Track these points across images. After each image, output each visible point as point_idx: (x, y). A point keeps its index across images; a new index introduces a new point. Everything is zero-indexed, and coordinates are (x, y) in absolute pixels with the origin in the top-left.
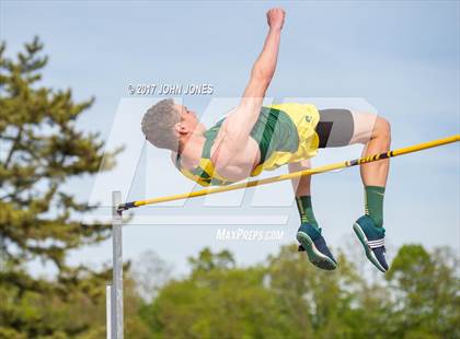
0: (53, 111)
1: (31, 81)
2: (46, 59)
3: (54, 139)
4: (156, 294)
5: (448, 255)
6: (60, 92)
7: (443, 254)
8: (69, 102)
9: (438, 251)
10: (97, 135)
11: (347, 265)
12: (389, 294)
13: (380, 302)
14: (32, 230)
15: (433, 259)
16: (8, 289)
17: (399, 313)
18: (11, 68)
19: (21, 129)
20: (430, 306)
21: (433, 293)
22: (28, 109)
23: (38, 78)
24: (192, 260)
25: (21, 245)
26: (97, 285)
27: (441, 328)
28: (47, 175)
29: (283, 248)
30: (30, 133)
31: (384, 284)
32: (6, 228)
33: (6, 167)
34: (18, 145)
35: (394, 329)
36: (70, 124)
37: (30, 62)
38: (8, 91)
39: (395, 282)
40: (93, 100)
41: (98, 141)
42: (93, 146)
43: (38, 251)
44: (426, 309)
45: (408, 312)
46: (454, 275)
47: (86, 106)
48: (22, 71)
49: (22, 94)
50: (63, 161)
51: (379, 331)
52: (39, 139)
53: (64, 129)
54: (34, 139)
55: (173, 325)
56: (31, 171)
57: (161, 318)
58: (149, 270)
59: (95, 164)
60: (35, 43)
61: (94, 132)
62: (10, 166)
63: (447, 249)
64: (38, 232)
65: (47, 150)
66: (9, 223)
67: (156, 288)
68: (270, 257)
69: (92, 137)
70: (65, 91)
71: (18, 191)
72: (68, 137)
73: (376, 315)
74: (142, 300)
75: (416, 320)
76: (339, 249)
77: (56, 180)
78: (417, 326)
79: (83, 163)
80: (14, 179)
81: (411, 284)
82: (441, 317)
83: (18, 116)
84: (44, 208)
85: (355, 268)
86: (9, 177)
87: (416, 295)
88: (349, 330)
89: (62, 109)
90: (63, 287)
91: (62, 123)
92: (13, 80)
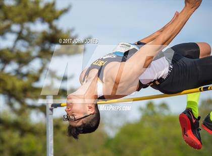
3: (44, 33)
10: (73, 30)
14: (29, 94)
16: (13, 132)
19: (22, 27)
25: (22, 103)
28: (39, 56)
30: (28, 29)
33: (12, 51)
34: (20, 36)
36: (55, 23)
40: (70, 7)
41: (73, 34)
43: (33, 107)
47: (65, 11)
49: (23, 3)
52: (35, 33)
53: (51, 27)
56: (28, 54)
57: (120, 146)
65: (39, 40)
66: (14, 89)
69: (70, 31)
71: (20, 67)
72: (53, 32)
77: (45, 60)
80: (17, 59)
84: (37, 79)
86: (14, 58)
89: (50, 14)
91: (50, 22)
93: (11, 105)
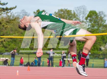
5: (102, 14)
7: (101, 13)
9: (100, 12)
12: (86, 23)
15: (98, 14)
20: (97, 27)
21: (98, 23)
24: (34, 13)
26: (7, 24)
29: (59, 10)
31: (85, 21)
39: (88, 20)
44: (96, 28)
46: (104, 19)
58: (23, 15)
63: (102, 12)
68: (55, 12)
75: (93, 31)
76: (73, 11)
81: (92, 21)
82: (100, 30)
85: (78, 16)
87: (93, 24)
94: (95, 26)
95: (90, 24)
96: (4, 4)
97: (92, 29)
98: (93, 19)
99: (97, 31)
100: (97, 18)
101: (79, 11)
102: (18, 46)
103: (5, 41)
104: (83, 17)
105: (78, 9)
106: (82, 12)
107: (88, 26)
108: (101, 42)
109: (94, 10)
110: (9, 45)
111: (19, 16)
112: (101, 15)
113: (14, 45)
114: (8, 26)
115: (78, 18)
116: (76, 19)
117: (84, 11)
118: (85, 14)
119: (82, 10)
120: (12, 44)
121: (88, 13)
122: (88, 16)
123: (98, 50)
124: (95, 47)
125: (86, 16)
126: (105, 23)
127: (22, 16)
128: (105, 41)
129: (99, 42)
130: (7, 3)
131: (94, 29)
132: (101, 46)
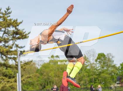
0: (13, 24)
1: (8, 17)
2: (11, 11)
3: (13, 31)
4: (41, 66)
6: (15, 20)
7: (109, 55)
8: (17, 22)
9: (108, 54)
10: (24, 29)
11: (86, 58)
12: (96, 65)
13: (94, 67)
14: (9, 53)
15: (106, 56)
16: (3, 67)
17: (99, 69)
18: (3, 14)
19: (5, 29)
22: (7, 24)
23: (9, 16)
25: (6, 57)
26: (25, 66)
27: (109, 73)
28: (12, 40)
31: (95, 63)
32: (2, 53)
33: (2, 38)
35: (98, 73)
36: (17, 27)
37: (7, 12)
38: (2, 19)
39: (98, 62)
40: (22, 21)
42: (23, 32)
43: (10, 58)
44: (105, 68)
45: (101, 69)
47: (21, 23)
48: (6, 15)
49: (6, 20)
50: (16, 36)
51: (94, 74)
52: (10, 31)
53: (16, 29)
54: (9, 31)
55: (45, 74)
56: (8, 39)
57: (42, 72)
59: (24, 37)
60: (8, 8)
61: (23, 29)
62: (3, 38)
63: (110, 54)
64: (10, 53)
65: (12, 33)
66: (3, 52)
67: (41, 65)
70: (16, 19)
71: (5, 44)
72: (17, 30)
73: (93, 70)
74: (38, 68)
75: (103, 71)
76: (84, 55)
77: (14, 41)
78: (103, 72)
79: (21, 37)
80: (4, 41)
81: (101, 63)
82: (109, 70)
83: (5, 26)
84: (12, 48)
85: (88, 59)
86: (3, 40)
87: (103, 65)
88: (87, 74)
89: (15, 24)
90: (17, 66)
91: (15, 27)
92: (3, 17)
93: (2, 58)
94: (105, 67)
95: (100, 65)
96: (22, 47)
97: (102, 70)
98: (102, 60)
99: (107, 71)
100: (106, 60)
101: (89, 55)
102: (36, 89)
103: (24, 80)
104: (93, 60)
105: (88, 53)
106: (92, 55)
107: (98, 67)
108: (111, 81)
109: (102, 53)
110: (28, 88)
111: (35, 62)
112: (109, 56)
113: (33, 89)
114: (27, 67)
115: (89, 61)
116: (87, 61)
117: (93, 54)
118: (95, 56)
119: (92, 53)
120: (30, 88)
121: (97, 56)
122: (98, 58)
123: (109, 89)
124: (106, 86)
125: (96, 58)
126: (113, 63)
127: (38, 62)
128: (115, 80)
129: (109, 81)
130: (24, 46)
131: (104, 70)
132: (111, 85)
